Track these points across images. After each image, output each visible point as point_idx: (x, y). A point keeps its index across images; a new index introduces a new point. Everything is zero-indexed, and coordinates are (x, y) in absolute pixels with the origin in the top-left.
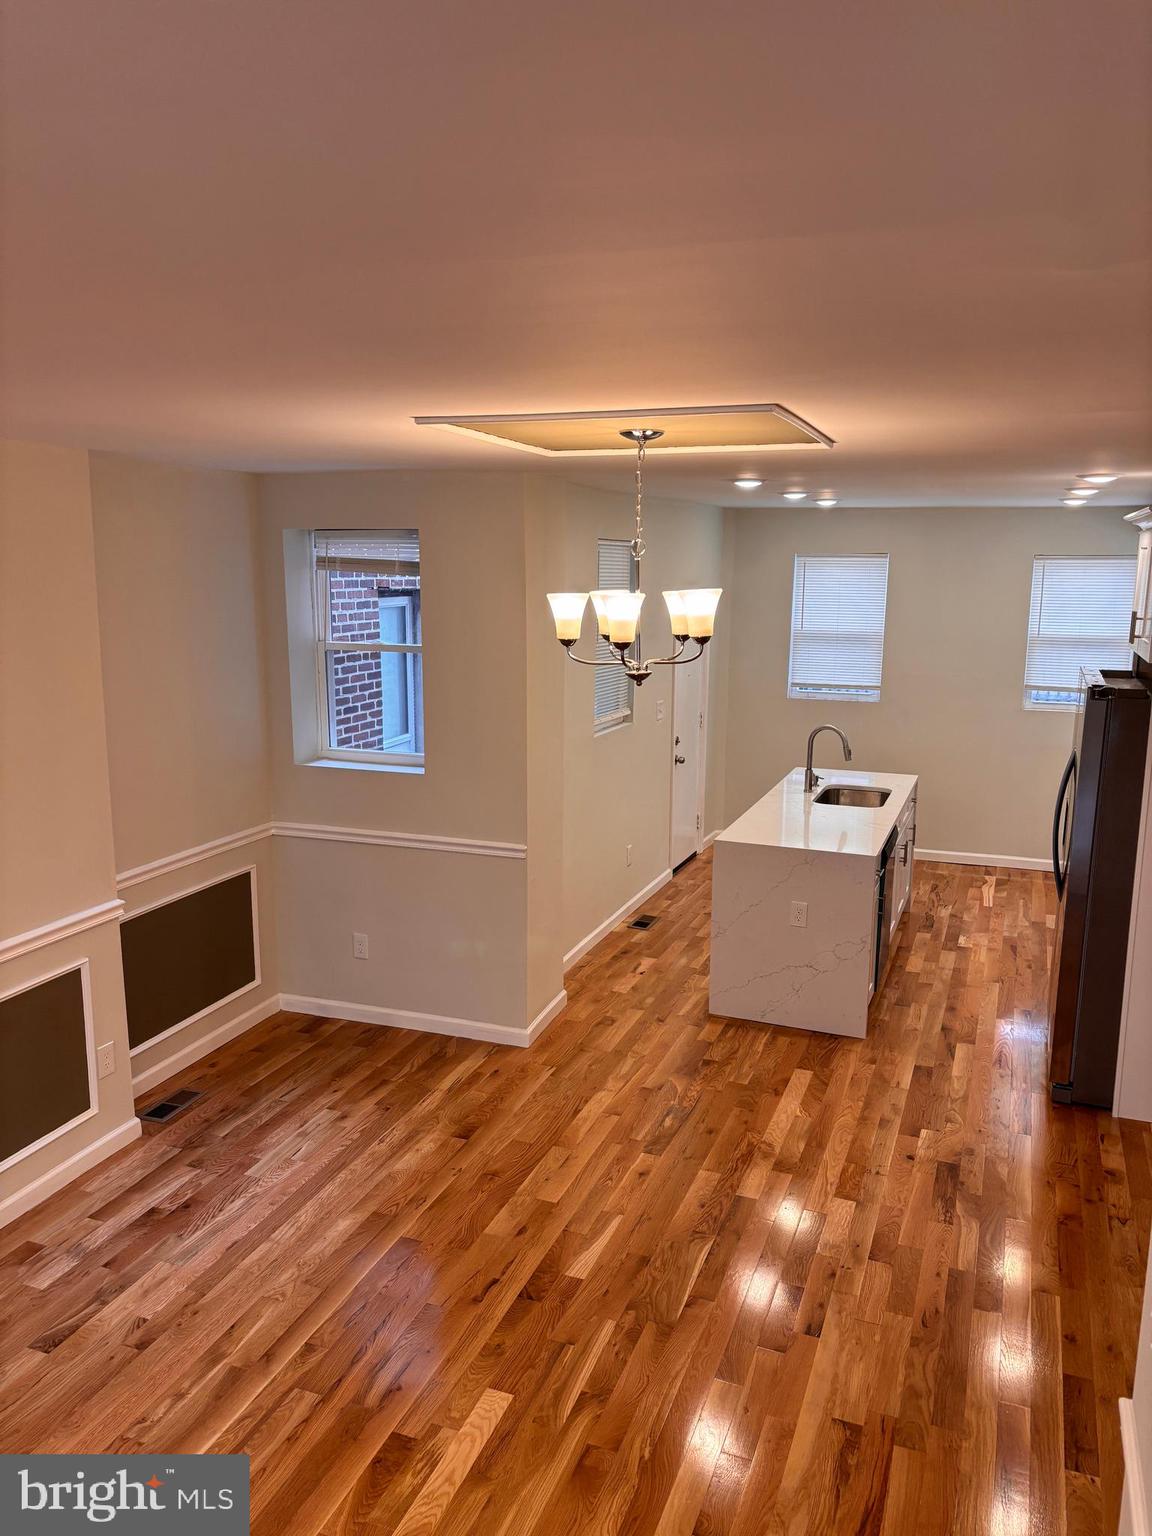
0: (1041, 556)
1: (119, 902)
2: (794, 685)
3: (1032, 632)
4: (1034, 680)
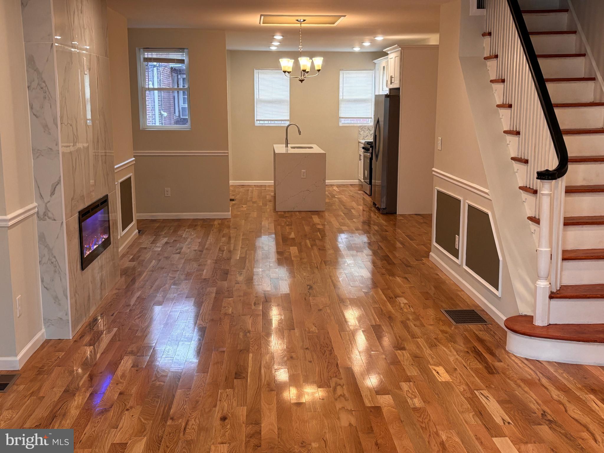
0: (342, 70)
1: (134, 159)
2: (257, 120)
3: (341, 98)
4: (341, 115)
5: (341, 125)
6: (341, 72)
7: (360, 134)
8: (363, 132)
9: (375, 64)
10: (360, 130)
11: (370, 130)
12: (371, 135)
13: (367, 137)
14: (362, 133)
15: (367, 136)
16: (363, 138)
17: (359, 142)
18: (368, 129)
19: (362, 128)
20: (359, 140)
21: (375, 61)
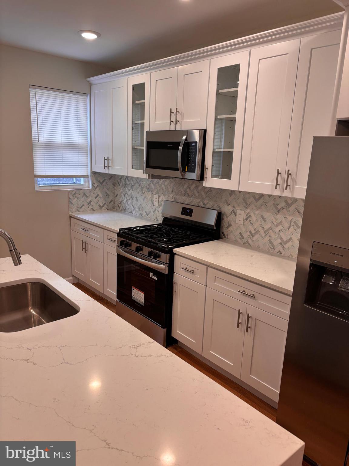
3: (35, 138)
4: (39, 171)
5: (37, 189)
6: (32, 92)
7: (72, 204)
8: (76, 199)
9: (90, 84)
10: (71, 197)
11: (87, 197)
12: (88, 204)
13: (83, 208)
14: (74, 201)
15: (83, 205)
16: (77, 210)
17: (71, 217)
18: (85, 194)
19: (75, 194)
20: (71, 213)
21: (94, 79)
